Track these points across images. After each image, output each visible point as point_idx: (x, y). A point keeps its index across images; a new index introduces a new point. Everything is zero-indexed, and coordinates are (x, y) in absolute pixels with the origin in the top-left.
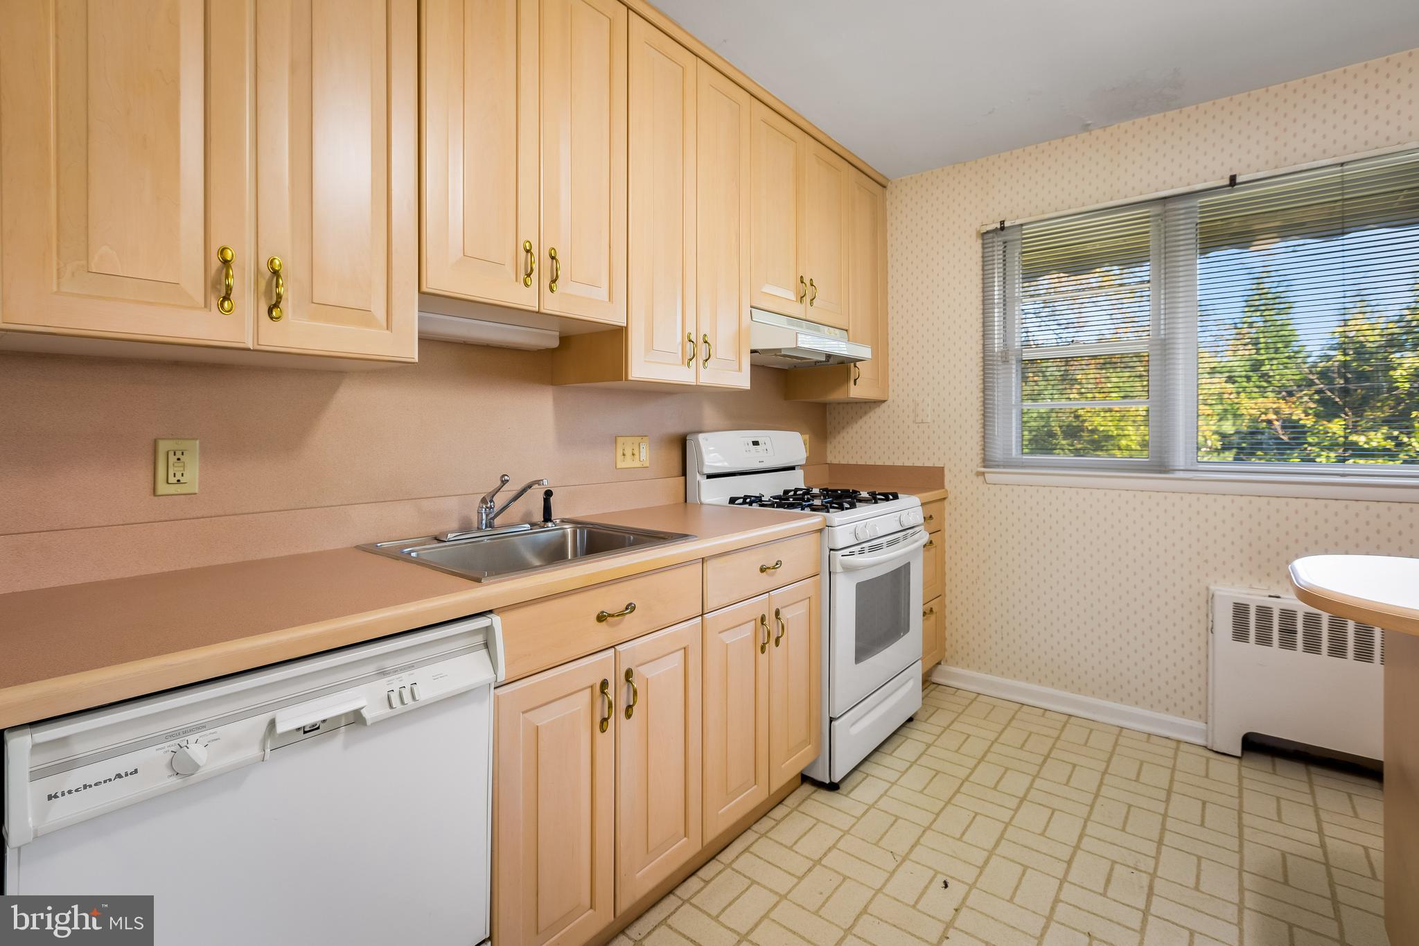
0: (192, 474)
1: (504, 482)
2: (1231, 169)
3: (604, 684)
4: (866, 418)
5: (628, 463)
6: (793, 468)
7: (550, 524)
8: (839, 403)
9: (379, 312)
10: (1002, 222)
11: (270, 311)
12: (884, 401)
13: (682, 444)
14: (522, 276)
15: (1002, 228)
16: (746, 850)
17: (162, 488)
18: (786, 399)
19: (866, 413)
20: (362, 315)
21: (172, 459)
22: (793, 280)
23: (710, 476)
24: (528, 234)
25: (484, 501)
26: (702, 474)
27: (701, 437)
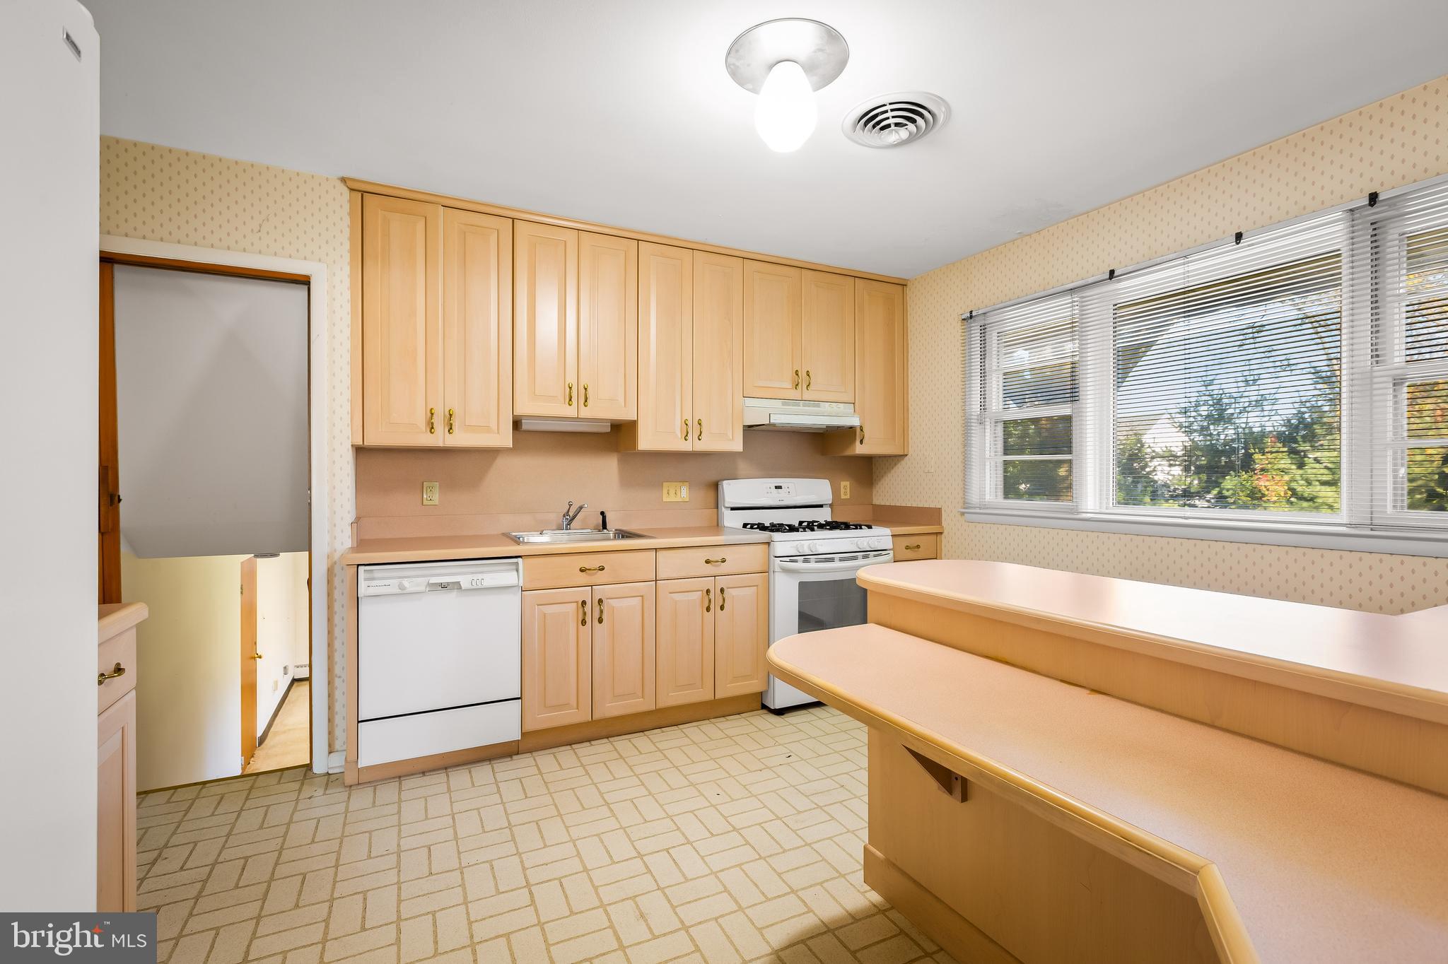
0: (436, 498)
1: (570, 505)
2: (1109, 265)
3: (584, 603)
4: (896, 468)
5: (672, 498)
6: (821, 506)
7: (605, 531)
8: (880, 457)
9: (494, 427)
10: (971, 312)
11: (449, 431)
12: (906, 455)
13: (716, 486)
14: (568, 400)
15: (971, 317)
16: (697, 726)
17: (425, 502)
18: (823, 455)
19: (895, 465)
20: (487, 429)
21: (429, 490)
22: (789, 374)
23: (733, 509)
24: (571, 379)
25: (564, 516)
26: (724, 506)
27: (725, 483)
